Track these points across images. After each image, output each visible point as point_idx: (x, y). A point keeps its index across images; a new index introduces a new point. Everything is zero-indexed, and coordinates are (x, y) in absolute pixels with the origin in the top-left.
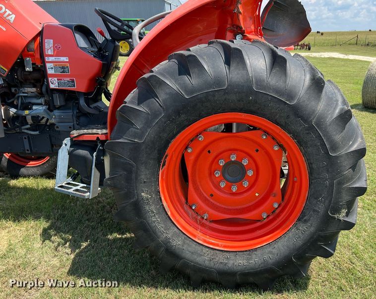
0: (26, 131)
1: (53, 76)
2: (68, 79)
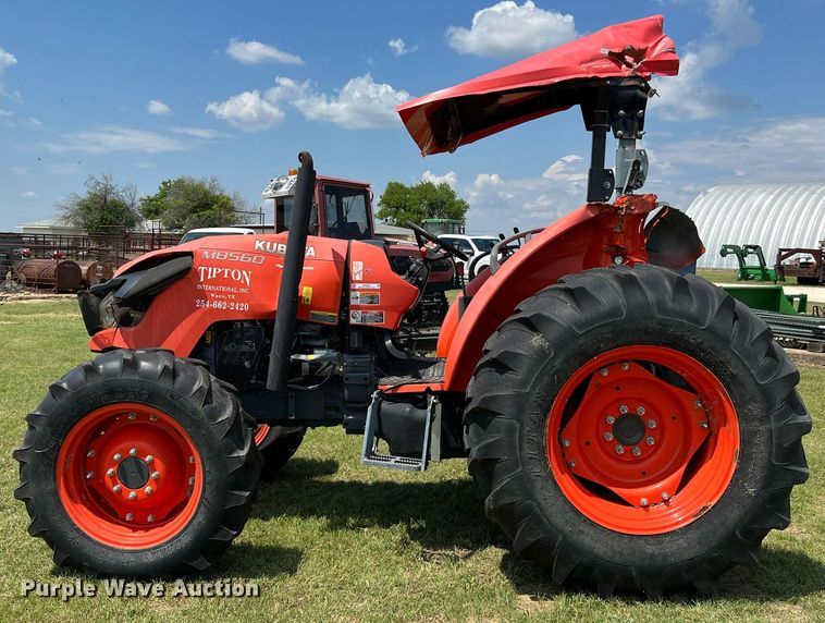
0: (294, 386)
1: (357, 308)
2: (375, 312)
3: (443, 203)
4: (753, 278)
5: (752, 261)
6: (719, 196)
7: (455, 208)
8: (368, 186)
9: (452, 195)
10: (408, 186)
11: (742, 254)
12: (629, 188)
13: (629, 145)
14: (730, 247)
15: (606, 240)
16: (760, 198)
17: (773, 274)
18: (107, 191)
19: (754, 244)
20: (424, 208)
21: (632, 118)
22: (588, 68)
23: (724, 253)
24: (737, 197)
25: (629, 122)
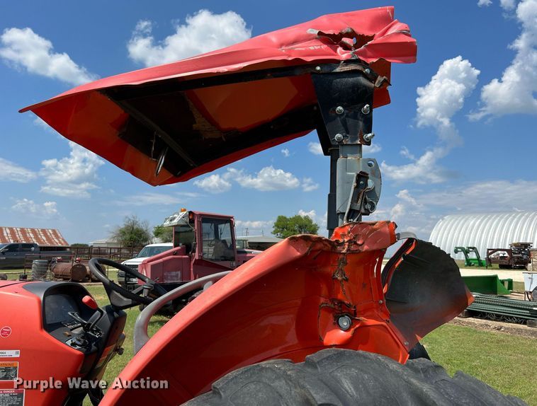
3: (306, 226)
4: (473, 265)
5: (472, 256)
6: (451, 220)
7: (312, 229)
8: (232, 218)
9: (310, 221)
10: (288, 217)
11: (466, 252)
12: (353, 213)
13: (352, 153)
14: (459, 248)
15: (324, 291)
16: (473, 222)
17: (485, 263)
18: (134, 223)
19: (472, 246)
20: (296, 228)
21: (355, 117)
22: (290, 50)
23: (456, 252)
24: (460, 221)
25: (350, 122)
